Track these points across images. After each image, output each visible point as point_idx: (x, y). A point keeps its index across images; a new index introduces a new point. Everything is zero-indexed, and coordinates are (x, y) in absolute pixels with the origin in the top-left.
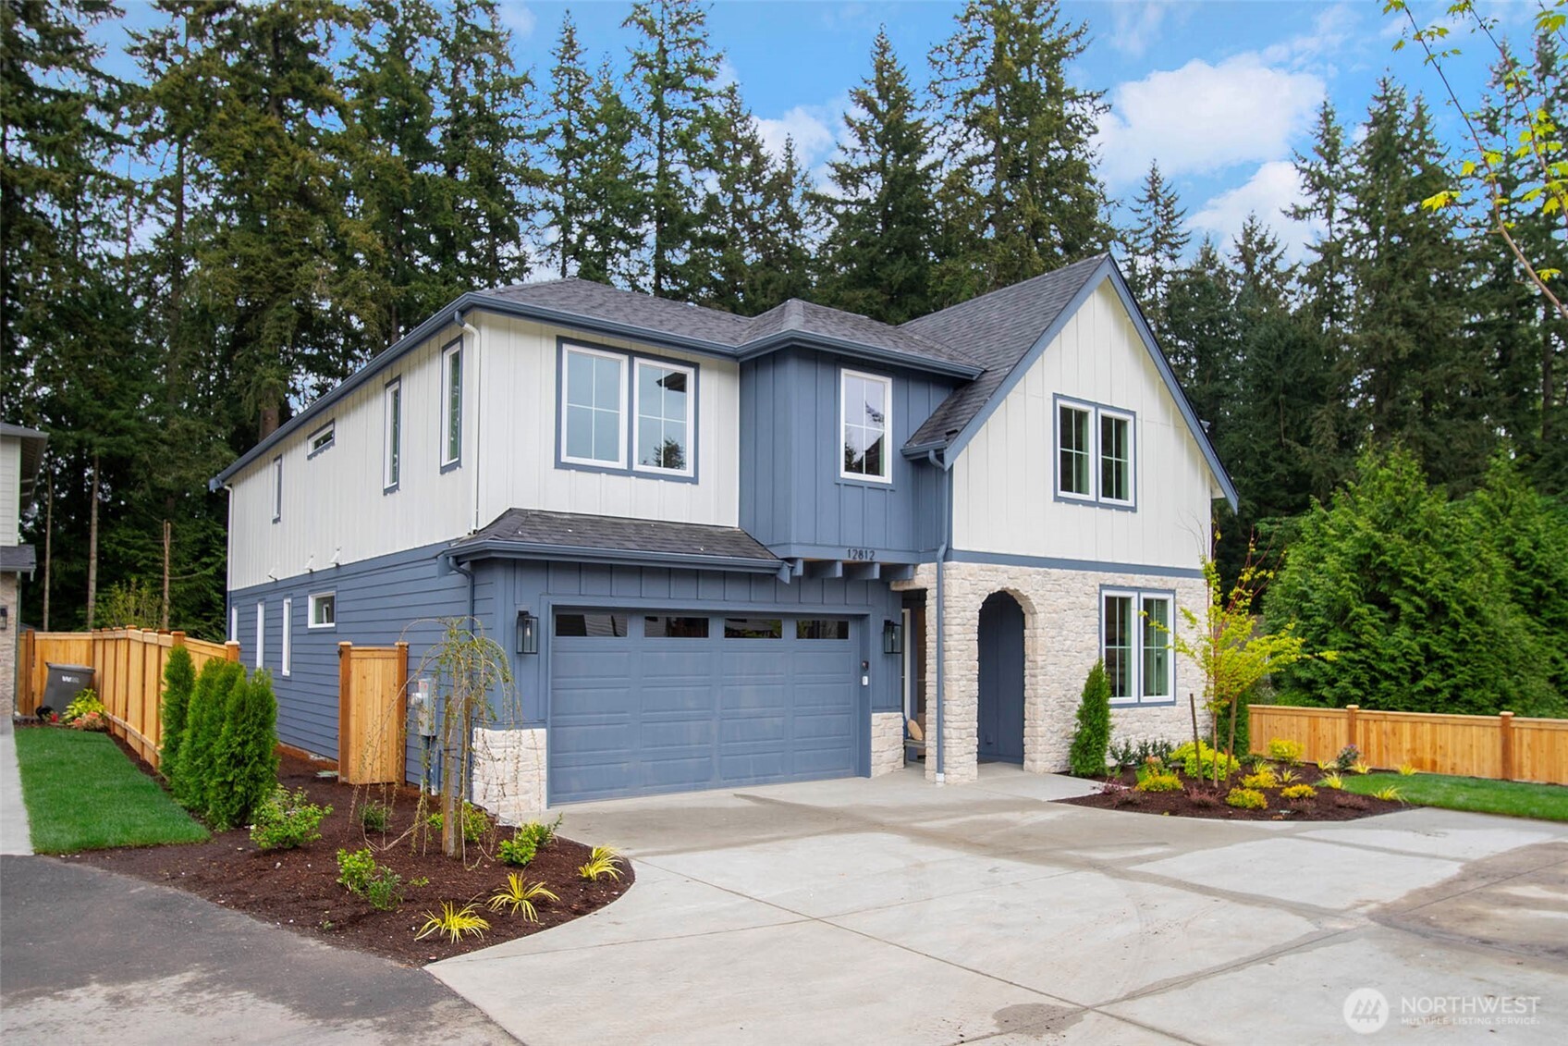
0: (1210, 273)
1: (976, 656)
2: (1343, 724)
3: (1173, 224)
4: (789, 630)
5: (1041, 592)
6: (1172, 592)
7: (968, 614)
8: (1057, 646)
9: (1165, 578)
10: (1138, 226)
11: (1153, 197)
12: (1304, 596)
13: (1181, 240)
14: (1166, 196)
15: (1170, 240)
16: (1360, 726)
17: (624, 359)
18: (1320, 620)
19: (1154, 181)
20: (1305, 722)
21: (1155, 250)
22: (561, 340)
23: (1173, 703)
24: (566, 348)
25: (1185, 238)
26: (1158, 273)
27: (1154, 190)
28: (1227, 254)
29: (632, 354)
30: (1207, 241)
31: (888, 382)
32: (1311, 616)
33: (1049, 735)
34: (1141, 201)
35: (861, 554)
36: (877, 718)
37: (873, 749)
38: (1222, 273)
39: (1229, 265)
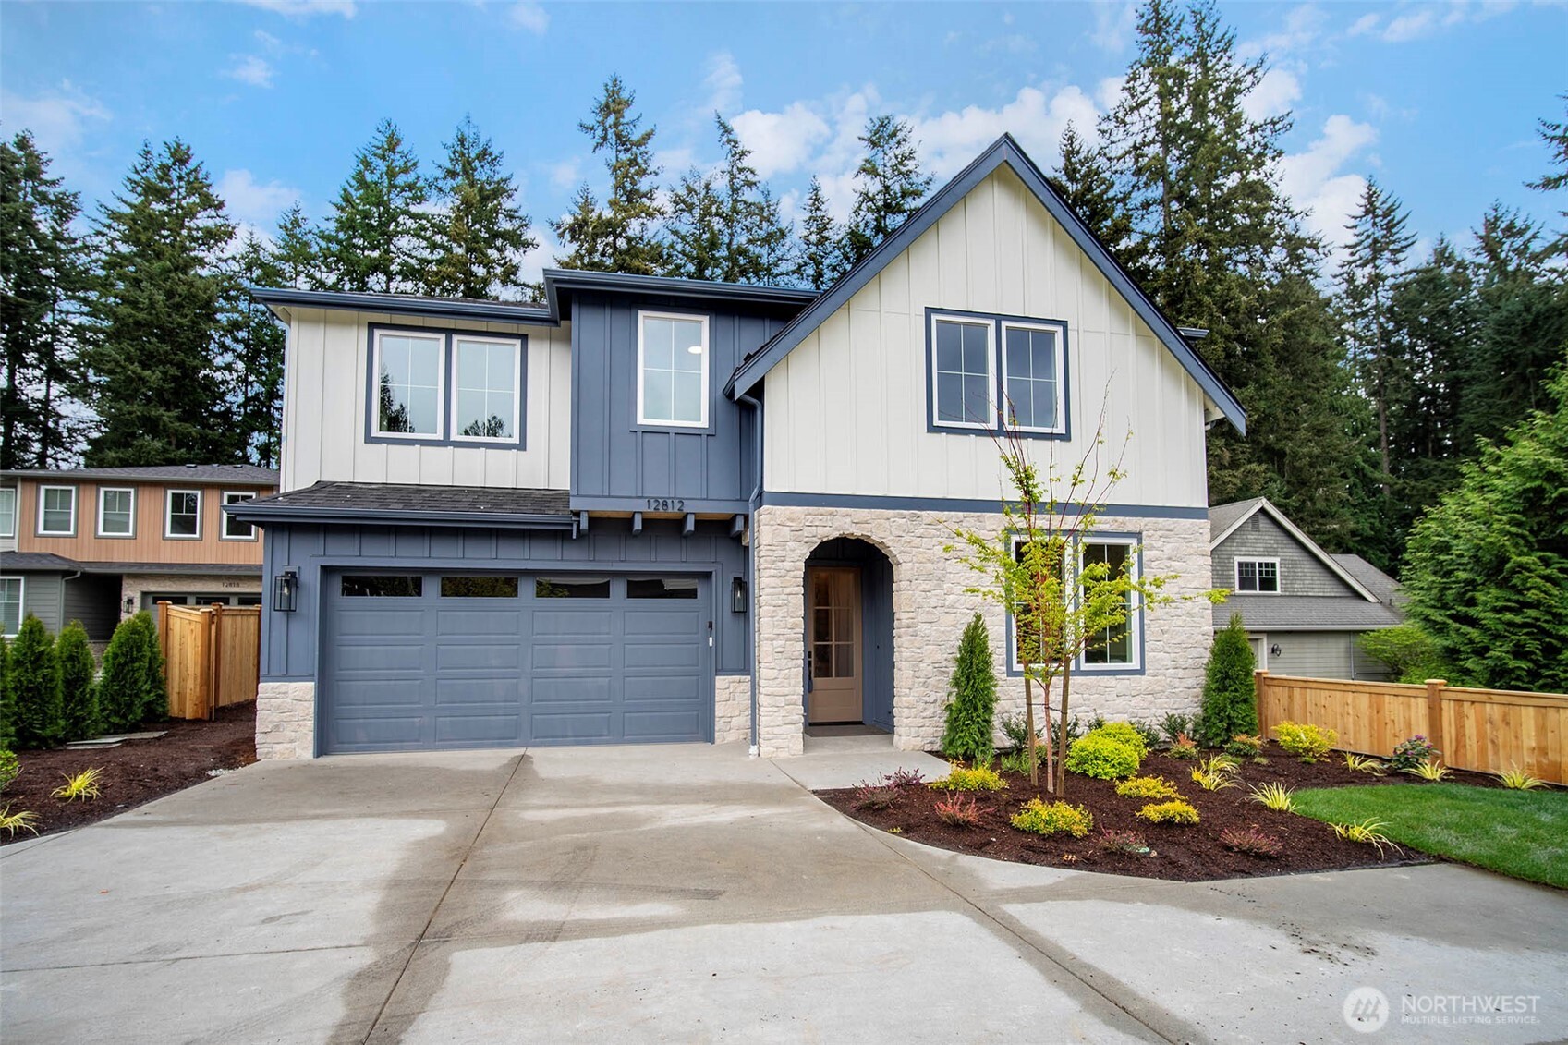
0: (1447, 270)
1: (802, 612)
2: (1420, 707)
3: (1394, 231)
4: (619, 589)
5: (907, 538)
6: (1138, 535)
7: (787, 565)
8: (934, 602)
9: (1120, 519)
10: (1354, 240)
11: (1370, 210)
12: (1445, 548)
13: (1404, 243)
14: (1386, 206)
15: (1391, 247)
16: (1448, 710)
17: (442, 337)
18: (1463, 575)
19: (1371, 196)
20: (1364, 701)
21: (1374, 258)
22: (372, 326)
23: (1141, 672)
24: (377, 332)
25: (1410, 241)
26: (1376, 279)
27: (1371, 203)
28: (1465, 246)
29: (449, 332)
30: (1442, 241)
31: (705, 321)
32: (1452, 571)
33: (922, 705)
34: (1356, 218)
35: (665, 505)
36: (721, 682)
37: (718, 713)
38: (1462, 265)
39: (1469, 257)
